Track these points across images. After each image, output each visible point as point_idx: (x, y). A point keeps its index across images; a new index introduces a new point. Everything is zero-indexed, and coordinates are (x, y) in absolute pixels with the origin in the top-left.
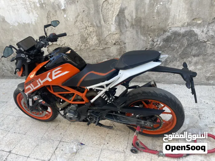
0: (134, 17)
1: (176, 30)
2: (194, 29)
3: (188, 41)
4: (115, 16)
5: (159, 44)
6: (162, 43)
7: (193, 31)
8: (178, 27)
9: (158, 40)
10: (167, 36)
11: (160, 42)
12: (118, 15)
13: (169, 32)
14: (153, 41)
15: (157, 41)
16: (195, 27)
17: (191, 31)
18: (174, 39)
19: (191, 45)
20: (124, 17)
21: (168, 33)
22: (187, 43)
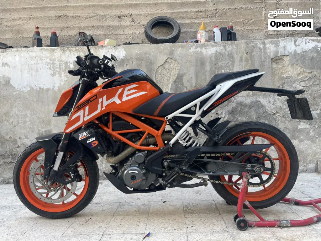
0: (194, 85)
1: (241, 100)
2: (260, 100)
3: (257, 113)
4: (171, 83)
5: (224, 117)
6: (227, 116)
7: (260, 101)
8: (243, 96)
9: (222, 112)
10: (232, 108)
11: (225, 115)
12: (175, 82)
13: (233, 102)
14: (217, 114)
15: (222, 114)
16: (260, 97)
17: (257, 101)
18: (240, 110)
19: (260, 118)
20: (182, 84)
21: (233, 104)
22: (256, 116)
